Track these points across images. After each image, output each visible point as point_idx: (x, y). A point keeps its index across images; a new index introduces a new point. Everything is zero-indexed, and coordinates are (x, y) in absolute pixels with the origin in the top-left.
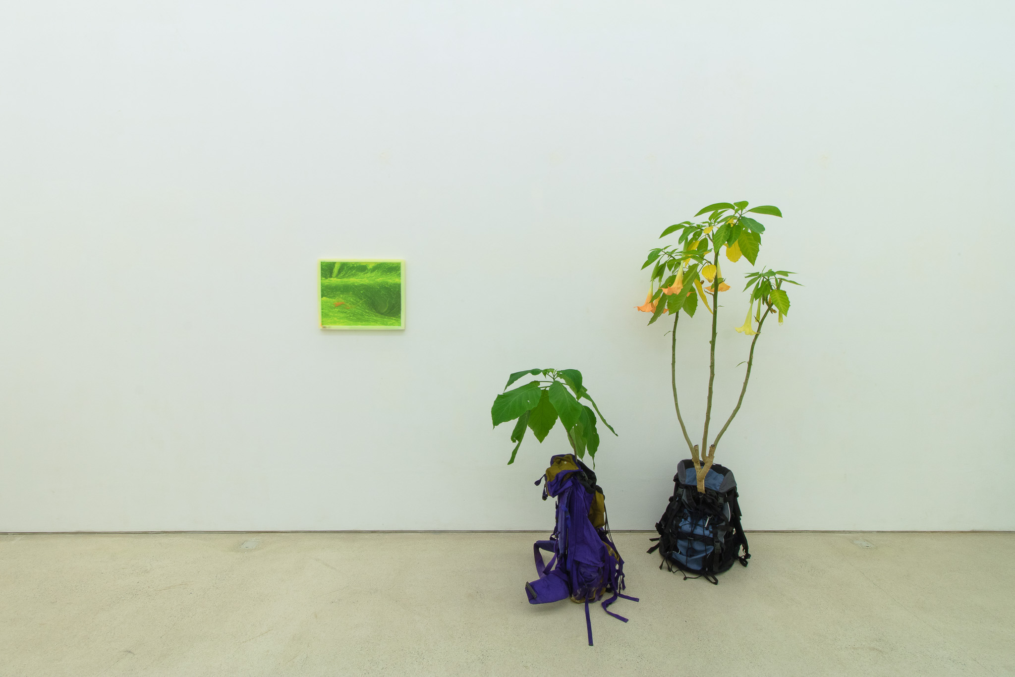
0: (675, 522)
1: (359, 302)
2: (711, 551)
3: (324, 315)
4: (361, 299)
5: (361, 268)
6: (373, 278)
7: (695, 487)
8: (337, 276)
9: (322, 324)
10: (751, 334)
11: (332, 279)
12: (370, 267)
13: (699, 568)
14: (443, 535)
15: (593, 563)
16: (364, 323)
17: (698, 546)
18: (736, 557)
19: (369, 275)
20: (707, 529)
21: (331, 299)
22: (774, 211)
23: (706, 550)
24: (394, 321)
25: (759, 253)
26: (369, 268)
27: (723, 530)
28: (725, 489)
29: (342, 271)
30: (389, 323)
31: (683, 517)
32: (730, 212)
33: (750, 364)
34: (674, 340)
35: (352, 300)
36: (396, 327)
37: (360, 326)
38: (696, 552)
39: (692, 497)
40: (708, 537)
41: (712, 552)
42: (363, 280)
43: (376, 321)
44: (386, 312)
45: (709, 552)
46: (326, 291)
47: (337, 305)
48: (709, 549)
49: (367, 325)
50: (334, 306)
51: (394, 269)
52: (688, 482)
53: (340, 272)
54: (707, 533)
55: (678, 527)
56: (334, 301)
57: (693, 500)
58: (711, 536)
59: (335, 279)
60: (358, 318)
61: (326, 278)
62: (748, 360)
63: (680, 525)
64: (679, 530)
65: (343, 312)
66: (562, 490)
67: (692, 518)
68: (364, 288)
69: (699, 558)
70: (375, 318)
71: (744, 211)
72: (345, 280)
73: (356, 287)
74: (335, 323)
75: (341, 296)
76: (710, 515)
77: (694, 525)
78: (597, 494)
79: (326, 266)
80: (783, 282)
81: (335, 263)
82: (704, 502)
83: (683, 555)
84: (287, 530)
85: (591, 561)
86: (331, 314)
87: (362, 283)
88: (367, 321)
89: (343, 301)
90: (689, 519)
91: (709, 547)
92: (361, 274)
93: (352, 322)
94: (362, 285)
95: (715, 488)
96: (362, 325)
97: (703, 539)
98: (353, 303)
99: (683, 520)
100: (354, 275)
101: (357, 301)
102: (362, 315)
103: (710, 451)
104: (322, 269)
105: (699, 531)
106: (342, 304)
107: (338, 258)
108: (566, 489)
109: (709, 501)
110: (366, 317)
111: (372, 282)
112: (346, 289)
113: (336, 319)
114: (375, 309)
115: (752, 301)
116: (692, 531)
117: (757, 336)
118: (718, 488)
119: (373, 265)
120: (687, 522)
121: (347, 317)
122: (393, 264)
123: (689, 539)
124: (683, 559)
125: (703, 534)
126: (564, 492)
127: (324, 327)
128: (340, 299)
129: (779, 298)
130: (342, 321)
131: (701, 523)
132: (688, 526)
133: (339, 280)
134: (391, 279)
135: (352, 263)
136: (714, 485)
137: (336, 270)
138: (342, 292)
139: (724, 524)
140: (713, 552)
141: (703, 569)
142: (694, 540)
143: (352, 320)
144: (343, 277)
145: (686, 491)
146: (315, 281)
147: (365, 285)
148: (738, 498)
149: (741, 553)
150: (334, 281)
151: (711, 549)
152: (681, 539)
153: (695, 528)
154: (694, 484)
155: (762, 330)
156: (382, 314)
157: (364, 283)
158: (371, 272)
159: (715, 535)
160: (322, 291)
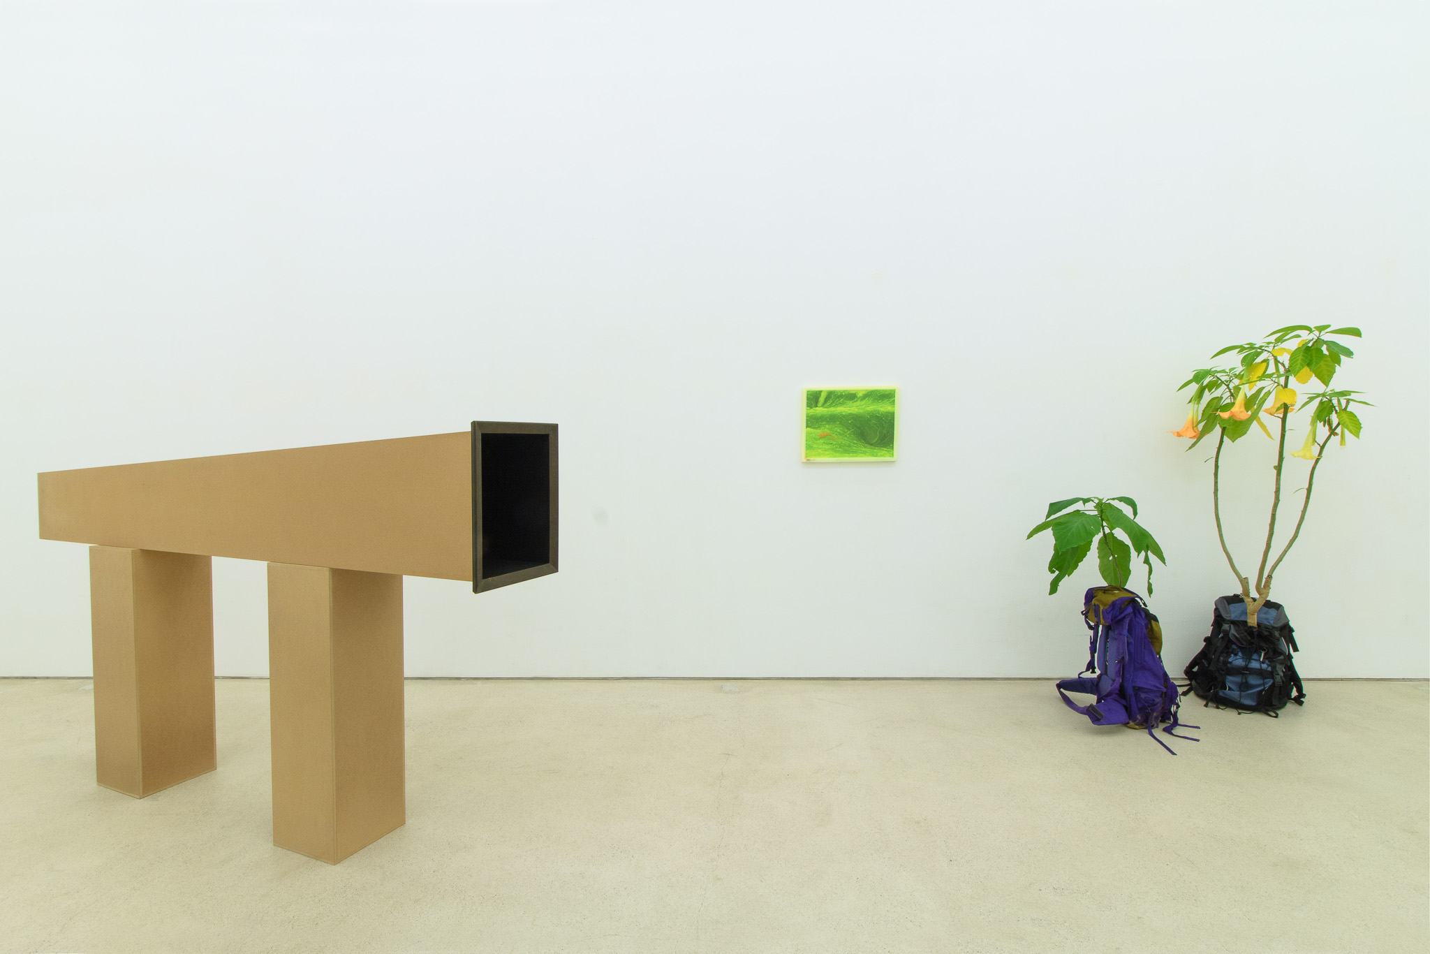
0: (1221, 658)
1: (846, 432)
2: (1270, 684)
3: (809, 447)
4: (849, 430)
5: (851, 397)
6: (863, 406)
7: (1245, 622)
8: (823, 405)
9: (806, 457)
10: (1312, 459)
11: (817, 408)
12: (860, 395)
13: (1254, 704)
14: (933, 682)
15: (1157, 687)
16: (851, 455)
17: (1253, 680)
18: (1289, 698)
19: (858, 403)
20: (1263, 662)
21: (815, 430)
22: (1356, 332)
23: (1264, 684)
24: (885, 452)
25: (1335, 376)
26: (858, 396)
27: (1282, 664)
28: (1279, 624)
29: (829, 400)
30: (879, 454)
31: (1232, 653)
32: (1305, 335)
33: (1309, 490)
34: (1217, 467)
35: (838, 430)
36: (888, 459)
37: (846, 458)
38: (1249, 686)
39: (1243, 631)
40: (1266, 671)
41: (1270, 686)
42: (852, 409)
43: (865, 453)
44: (877, 442)
45: (1267, 686)
46: (812, 422)
47: (822, 437)
48: (1267, 683)
49: (856, 456)
50: (818, 437)
51: (888, 396)
52: (1235, 617)
53: (826, 401)
54: (1264, 666)
55: (1226, 663)
56: (819, 432)
57: (1245, 634)
58: (1269, 669)
59: (821, 408)
60: (845, 449)
61: (811, 408)
62: (1307, 486)
63: (1230, 660)
64: (1229, 665)
65: (828, 444)
66: (1122, 616)
67: (1243, 654)
68: (852, 418)
69: (1254, 693)
70: (864, 449)
71: (1323, 333)
72: (832, 409)
73: (844, 416)
74: (819, 455)
75: (827, 426)
76: (1264, 650)
77: (1248, 658)
78: (1153, 622)
79: (811, 395)
80: (1351, 403)
81: (821, 391)
82: (1260, 635)
83: (1233, 690)
84: (758, 677)
85: (1154, 686)
86: (815, 446)
87: (850, 412)
88: (855, 452)
89: (829, 432)
90: (1240, 654)
91: (1268, 680)
92: (850, 403)
93: (838, 454)
94: (851, 414)
95: (1269, 622)
96: (849, 457)
97: (1261, 673)
98: (840, 434)
99: (1232, 655)
100: (842, 404)
101: (844, 432)
102: (849, 446)
103: (1266, 582)
104: (808, 399)
105: (1254, 665)
106: (828, 435)
107: (825, 386)
108: (1127, 615)
109: (1266, 633)
110: (854, 448)
111: (861, 411)
112: (832, 419)
113: (820, 451)
114: (864, 440)
115: (1313, 423)
116: (1246, 666)
117: (1317, 461)
118: (1272, 622)
119: (864, 393)
120: (1238, 657)
121: (832, 449)
122: (886, 391)
123: (1243, 674)
124: (1234, 694)
125: (1259, 668)
126: (1124, 617)
127: (808, 460)
128: (826, 429)
129: (1347, 420)
130: (827, 453)
131: (1255, 656)
132: (1241, 660)
133: (826, 409)
134: (883, 408)
135: (840, 391)
136: (1267, 619)
137: (822, 399)
138: (828, 422)
139: (1282, 657)
140: (1273, 686)
141: (1259, 704)
142: (1250, 674)
143: (837, 452)
144: (830, 406)
145: (1234, 627)
146: (800, 411)
147: (854, 414)
148: (1293, 633)
149: (1294, 693)
150: (820, 410)
151: (1269, 682)
152: (1230, 675)
153: (1249, 662)
154: (1242, 618)
155: (1323, 454)
156: (872, 445)
157: (853, 412)
158: (861, 400)
159: (1274, 668)
160: (807, 421)
